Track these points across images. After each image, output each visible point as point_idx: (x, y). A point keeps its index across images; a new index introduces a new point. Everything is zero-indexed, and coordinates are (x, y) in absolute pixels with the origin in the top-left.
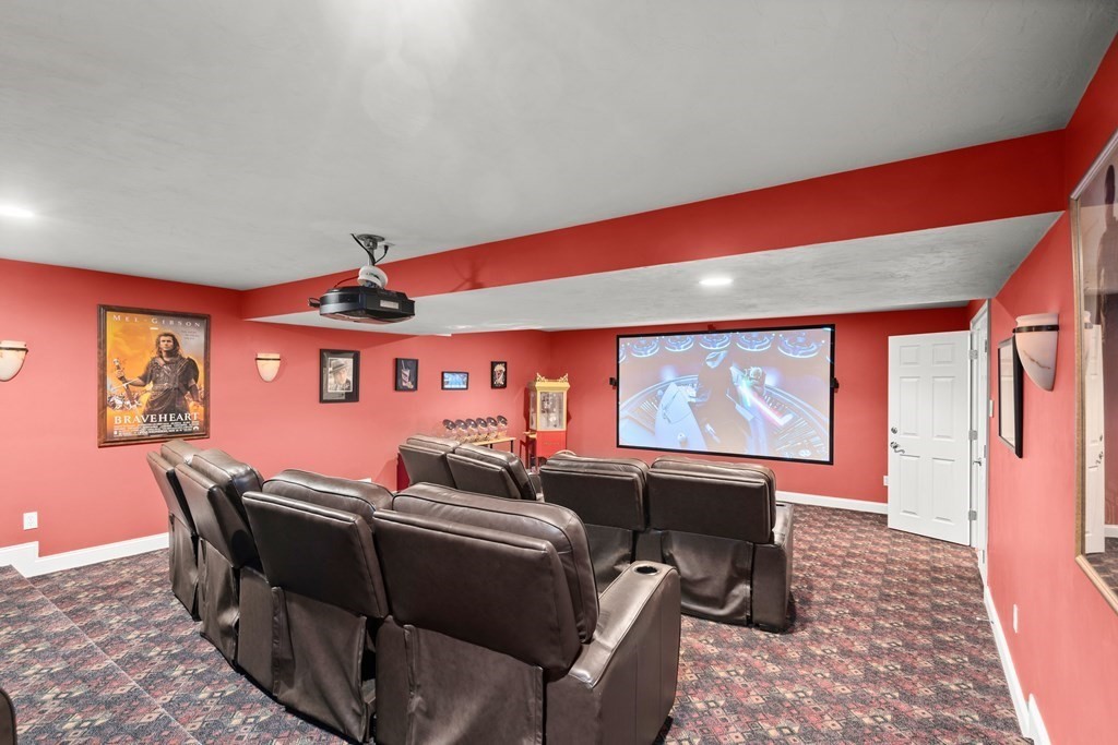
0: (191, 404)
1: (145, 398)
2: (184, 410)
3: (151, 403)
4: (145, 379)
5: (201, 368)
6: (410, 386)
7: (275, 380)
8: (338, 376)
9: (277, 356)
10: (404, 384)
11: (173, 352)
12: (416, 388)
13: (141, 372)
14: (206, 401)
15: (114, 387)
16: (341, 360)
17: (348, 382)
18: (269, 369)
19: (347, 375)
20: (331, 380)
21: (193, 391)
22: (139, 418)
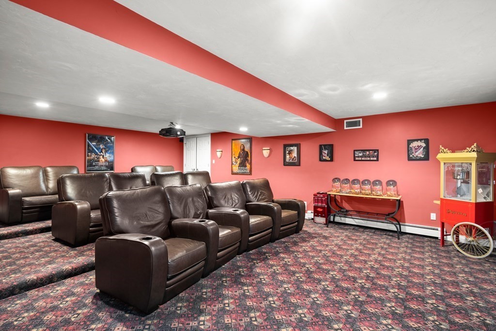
0: (247, 164)
1: (238, 162)
2: (246, 166)
3: (240, 164)
4: (239, 157)
5: (249, 154)
6: (328, 158)
7: (269, 157)
8: (291, 155)
9: (269, 148)
10: (324, 158)
11: (243, 150)
12: (332, 160)
13: (238, 156)
14: (251, 164)
15: (234, 160)
16: (292, 148)
17: (295, 157)
18: (266, 153)
19: (295, 154)
20: (288, 157)
21: (247, 160)
22: (237, 168)
